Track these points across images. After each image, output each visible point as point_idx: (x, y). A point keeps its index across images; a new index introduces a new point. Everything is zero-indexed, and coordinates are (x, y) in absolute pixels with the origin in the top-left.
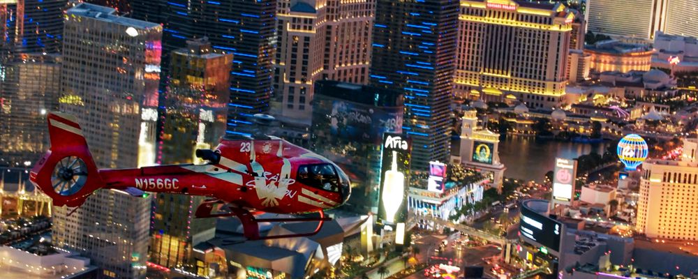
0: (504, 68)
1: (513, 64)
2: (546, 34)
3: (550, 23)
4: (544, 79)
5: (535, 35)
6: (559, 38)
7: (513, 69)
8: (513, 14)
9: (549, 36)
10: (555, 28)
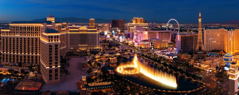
0: (85, 44)
1: (87, 42)
2: (95, 34)
3: (96, 32)
4: (96, 45)
5: (93, 35)
6: (98, 35)
7: (87, 44)
8: (86, 31)
9: (96, 35)
10: (97, 33)
